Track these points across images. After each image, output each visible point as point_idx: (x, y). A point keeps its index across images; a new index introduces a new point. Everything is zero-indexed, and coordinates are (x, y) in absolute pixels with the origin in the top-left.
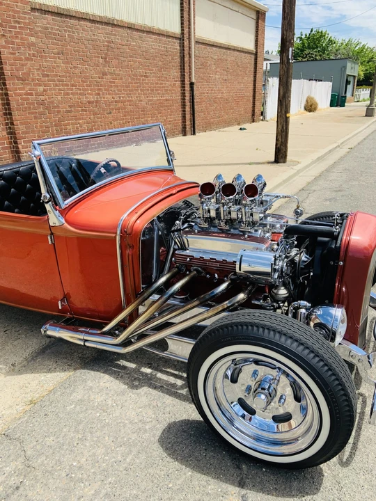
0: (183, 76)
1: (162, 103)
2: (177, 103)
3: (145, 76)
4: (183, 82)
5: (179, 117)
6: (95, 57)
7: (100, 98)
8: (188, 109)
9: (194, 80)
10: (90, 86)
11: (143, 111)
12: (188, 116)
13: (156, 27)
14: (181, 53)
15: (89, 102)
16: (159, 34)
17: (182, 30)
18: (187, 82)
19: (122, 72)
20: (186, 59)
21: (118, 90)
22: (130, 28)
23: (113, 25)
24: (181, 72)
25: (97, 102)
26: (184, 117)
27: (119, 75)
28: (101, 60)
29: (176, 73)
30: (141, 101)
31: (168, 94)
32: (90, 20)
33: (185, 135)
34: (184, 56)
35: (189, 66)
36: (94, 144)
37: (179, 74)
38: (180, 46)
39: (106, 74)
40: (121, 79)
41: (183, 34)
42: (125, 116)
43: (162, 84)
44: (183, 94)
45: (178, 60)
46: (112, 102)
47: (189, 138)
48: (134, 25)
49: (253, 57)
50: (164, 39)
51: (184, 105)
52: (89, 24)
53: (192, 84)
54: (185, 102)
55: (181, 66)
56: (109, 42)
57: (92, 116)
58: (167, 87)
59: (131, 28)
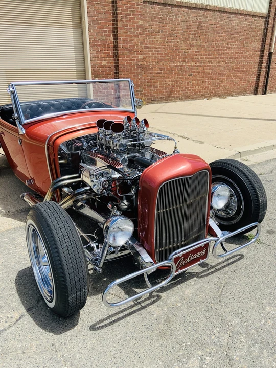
0: (263, 47)
1: (239, 68)
2: (254, 68)
3: (227, 47)
4: (262, 52)
5: (254, 79)
6: (187, 34)
7: (186, 63)
8: (263, 73)
9: (272, 51)
10: (179, 55)
11: (220, 74)
12: (262, 79)
13: (245, 9)
14: (265, 29)
15: (176, 67)
16: (246, 15)
17: (270, 11)
18: (266, 51)
19: (207, 45)
20: (269, 33)
21: (201, 58)
22: (220, 11)
23: (206, 9)
24: (262, 44)
25: (182, 66)
26: (258, 80)
27: (204, 46)
28: (191, 36)
29: (258, 45)
30: (220, 66)
31: (246, 61)
32: (187, 6)
33: (256, 93)
34: (267, 31)
35: (271, 39)
36: (174, 97)
37: (260, 46)
38: (265, 24)
39: (193, 46)
40: (206, 49)
41: (269, 13)
42: (203, 77)
43: (242, 53)
44: (261, 62)
45: (261, 34)
46: (195, 66)
47: (260, 97)
48: (224, 8)
50: (250, 18)
51: (260, 70)
52: (186, 10)
53: (270, 54)
54: (261, 68)
55: (263, 39)
56: (200, 22)
57: (176, 77)
58: (246, 56)
59: (222, 11)
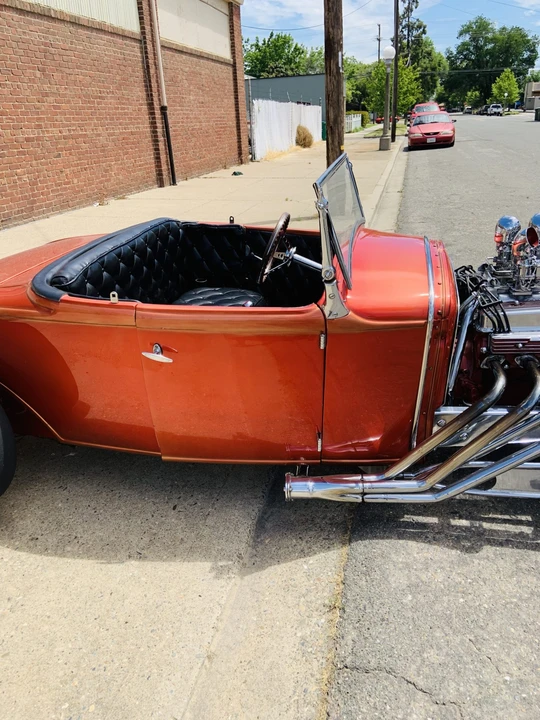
0: (150, 96)
1: (127, 139)
2: (146, 137)
3: (100, 97)
4: (151, 105)
5: (151, 158)
6: (29, 68)
7: (43, 131)
8: (162, 146)
9: (166, 104)
10: (26, 113)
11: (103, 151)
12: (163, 157)
13: (108, 23)
14: (143, 62)
15: (28, 140)
16: (112, 34)
17: (143, 28)
18: (157, 106)
19: (68, 92)
20: (152, 71)
21: (67, 120)
22: (73, 23)
23: (50, 18)
24: (147, 91)
25: (38, 139)
26: (158, 158)
27: (64, 96)
28: (38, 74)
29: (140, 92)
30: (99, 135)
31: (133, 124)
32: (17, 9)
33: (161, 185)
34: (148, 66)
35: (157, 82)
36: (41, 207)
37: (143, 95)
38: (141, 52)
39: (47, 95)
40: (69, 102)
41: (143, 33)
42: (80, 159)
43: (124, 109)
44: (153, 124)
45: (140, 74)
46: (60, 138)
47: (168, 189)
48: (79, 18)
49: (231, 69)
50: (119, 40)
51: (156, 141)
52: (16, 16)
53: (163, 109)
54: (157, 136)
55: (145, 81)
56: (45, 44)
57: (34, 162)
58: (131, 114)
59: (75, 23)
